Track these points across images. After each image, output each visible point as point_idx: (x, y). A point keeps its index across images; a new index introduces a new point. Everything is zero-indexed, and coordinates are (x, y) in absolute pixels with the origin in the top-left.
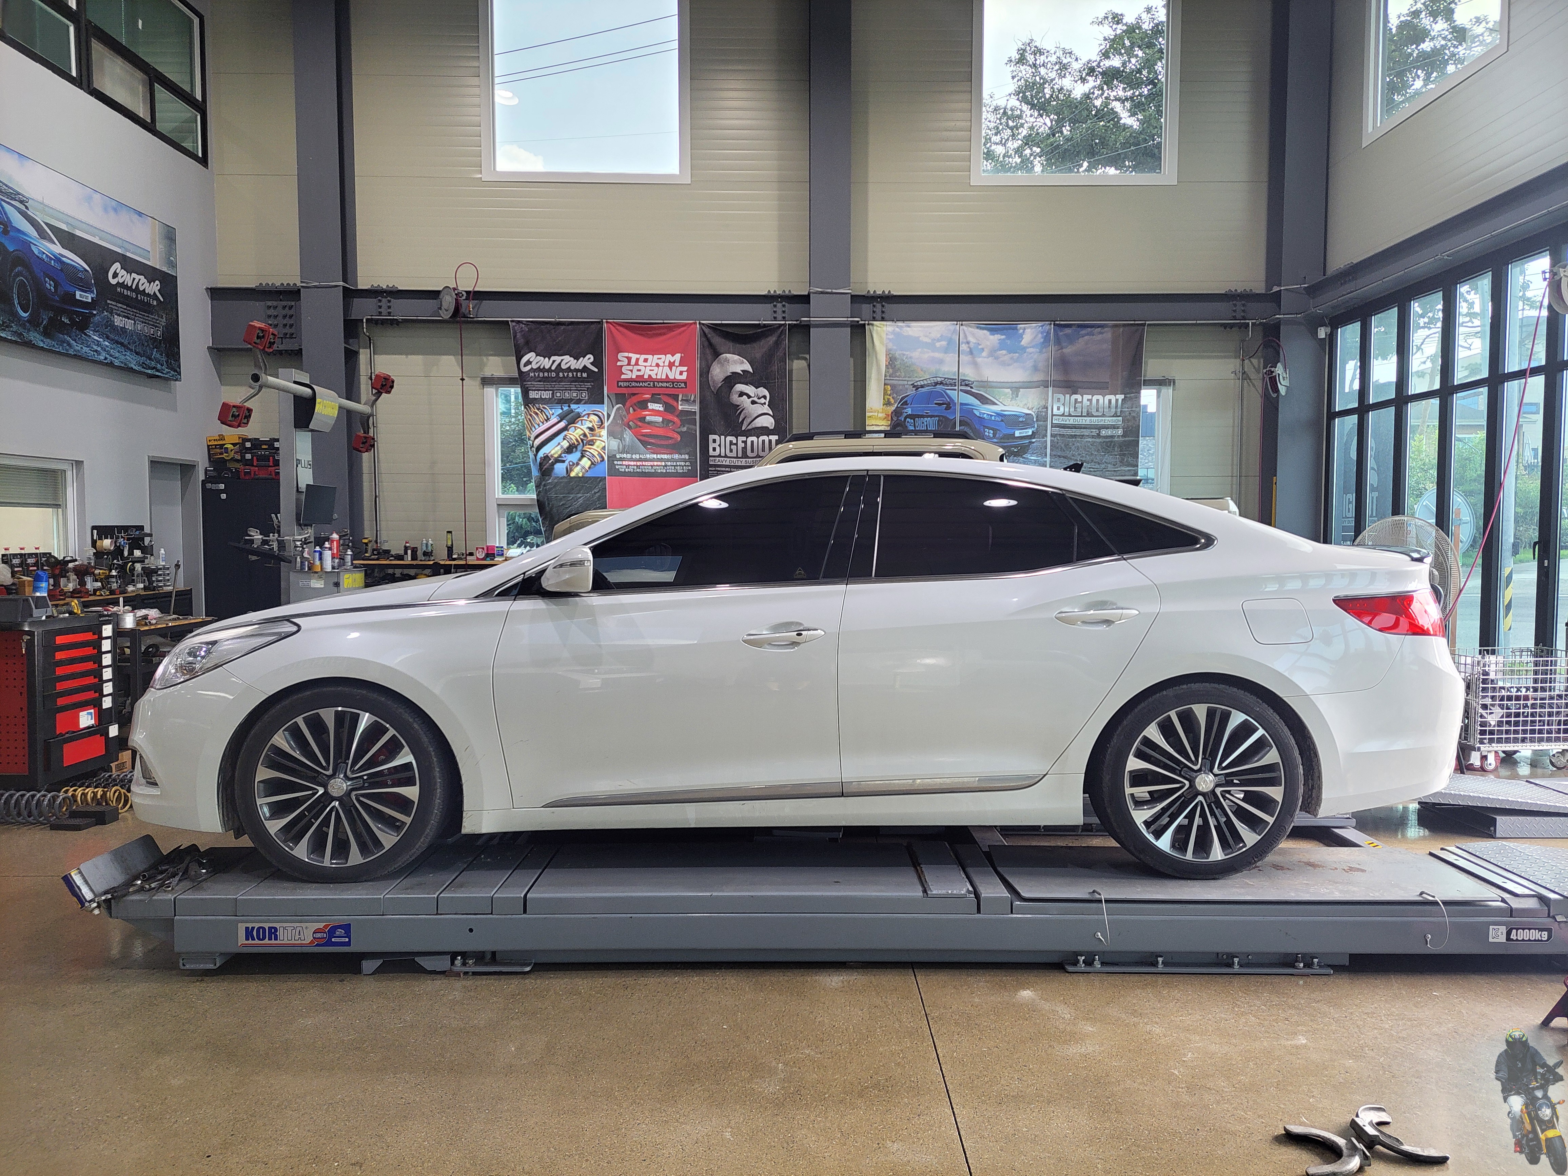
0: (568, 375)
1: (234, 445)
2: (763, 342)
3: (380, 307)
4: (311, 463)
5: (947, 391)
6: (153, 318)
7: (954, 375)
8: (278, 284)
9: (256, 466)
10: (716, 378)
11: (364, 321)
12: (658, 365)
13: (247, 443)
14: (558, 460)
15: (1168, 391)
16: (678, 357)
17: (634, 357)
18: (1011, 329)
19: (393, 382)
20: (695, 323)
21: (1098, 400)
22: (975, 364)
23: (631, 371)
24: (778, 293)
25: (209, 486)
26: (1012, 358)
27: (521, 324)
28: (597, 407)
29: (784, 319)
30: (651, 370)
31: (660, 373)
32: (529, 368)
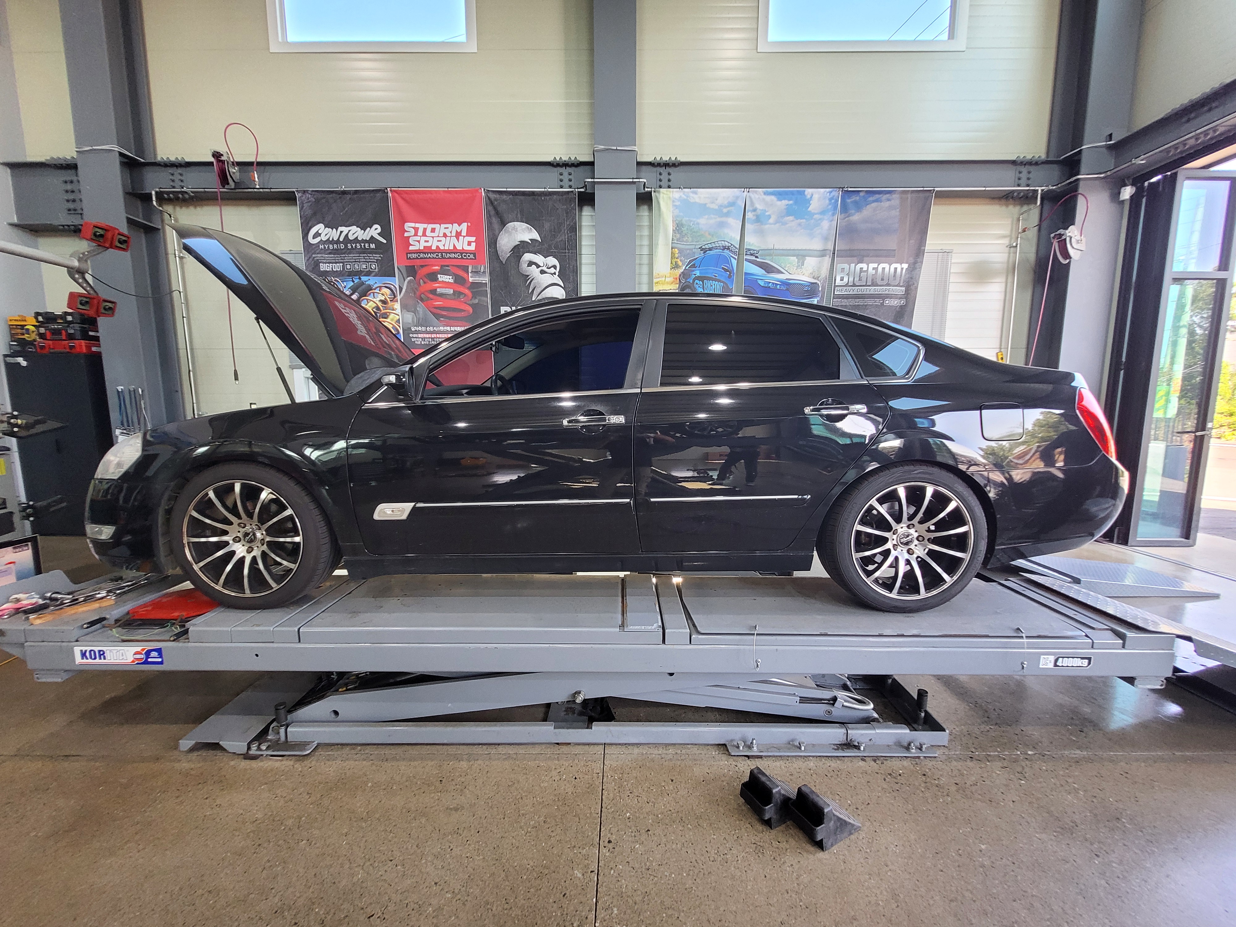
0: (355, 246)
3: (173, 181)
7: (738, 242)
9: (50, 340)
10: (504, 248)
11: (153, 193)
12: (445, 235)
13: (41, 317)
16: (464, 226)
17: (420, 226)
18: (798, 194)
20: (481, 190)
21: (884, 269)
22: (761, 233)
23: (419, 242)
24: (563, 159)
25: (9, 359)
26: (798, 225)
27: (307, 195)
28: (388, 280)
29: (570, 187)
30: (438, 241)
31: (447, 244)
32: (318, 240)
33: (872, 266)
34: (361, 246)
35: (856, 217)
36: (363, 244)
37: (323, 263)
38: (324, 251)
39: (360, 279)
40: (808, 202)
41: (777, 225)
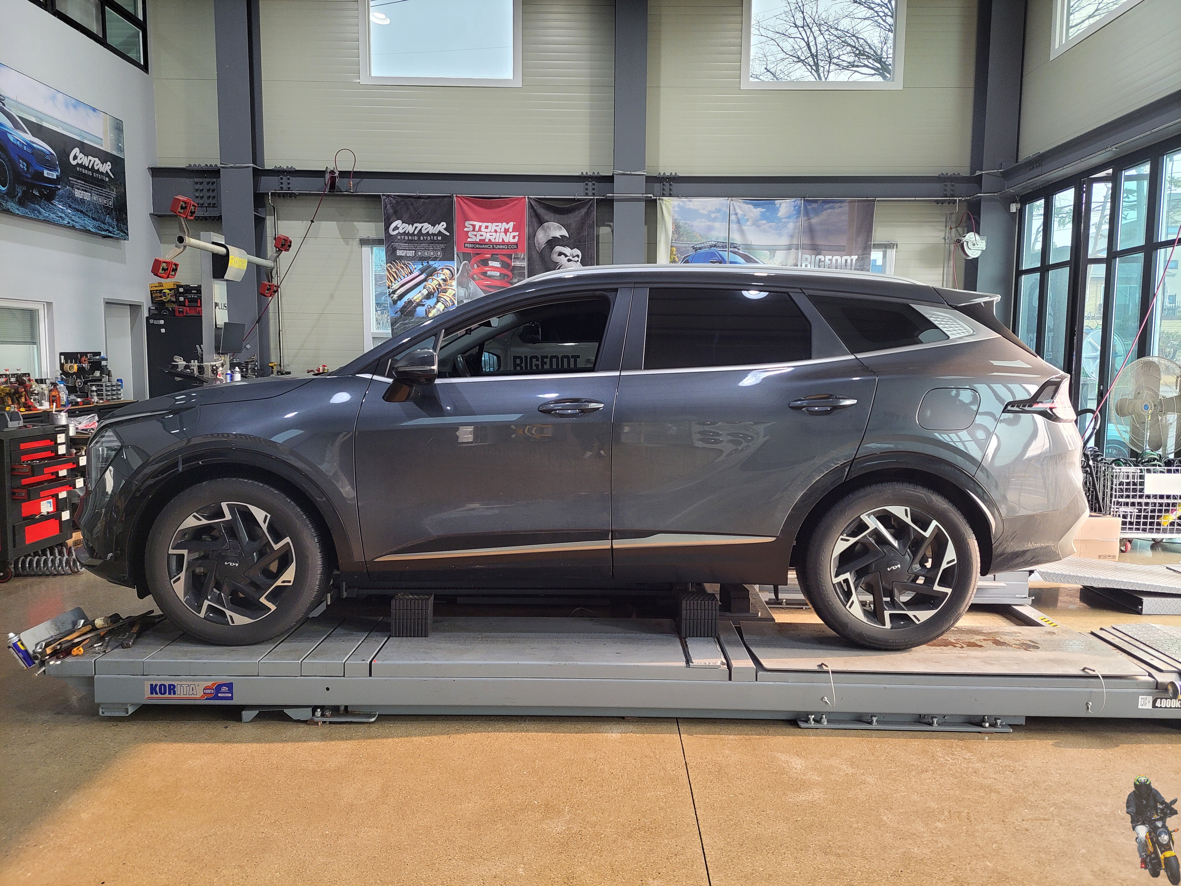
0: (427, 238)
1: (170, 290)
2: (577, 213)
3: (282, 183)
4: (226, 305)
5: (720, 252)
6: (105, 191)
7: (725, 239)
8: (203, 165)
9: (187, 307)
10: (540, 241)
11: (270, 194)
12: (496, 231)
13: (180, 289)
14: (420, 304)
15: (892, 253)
16: (511, 225)
17: (477, 224)
18: (770, 204)
19: (291, 242)
20: (525, 198)
21: (837, 260)
22: (742, 232)
23: (476, 236)
24: (589, 174)
25: (151, 321)
26: (771, 227)
27: (390, 198)
28: (448, 263)
29: (594, 194)
30: (490, 235)
31: (498, 238)
32: (396, 232)
33: (828, 257)
34: (431, 238)
35: (814, 220)
36: (432, 237)
37: (399, 250)
38: (401, 241)
39: (428, 263)
40: (778, 209)
41: (754, 227)
